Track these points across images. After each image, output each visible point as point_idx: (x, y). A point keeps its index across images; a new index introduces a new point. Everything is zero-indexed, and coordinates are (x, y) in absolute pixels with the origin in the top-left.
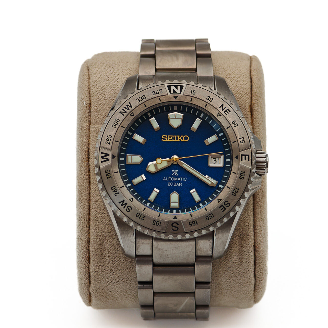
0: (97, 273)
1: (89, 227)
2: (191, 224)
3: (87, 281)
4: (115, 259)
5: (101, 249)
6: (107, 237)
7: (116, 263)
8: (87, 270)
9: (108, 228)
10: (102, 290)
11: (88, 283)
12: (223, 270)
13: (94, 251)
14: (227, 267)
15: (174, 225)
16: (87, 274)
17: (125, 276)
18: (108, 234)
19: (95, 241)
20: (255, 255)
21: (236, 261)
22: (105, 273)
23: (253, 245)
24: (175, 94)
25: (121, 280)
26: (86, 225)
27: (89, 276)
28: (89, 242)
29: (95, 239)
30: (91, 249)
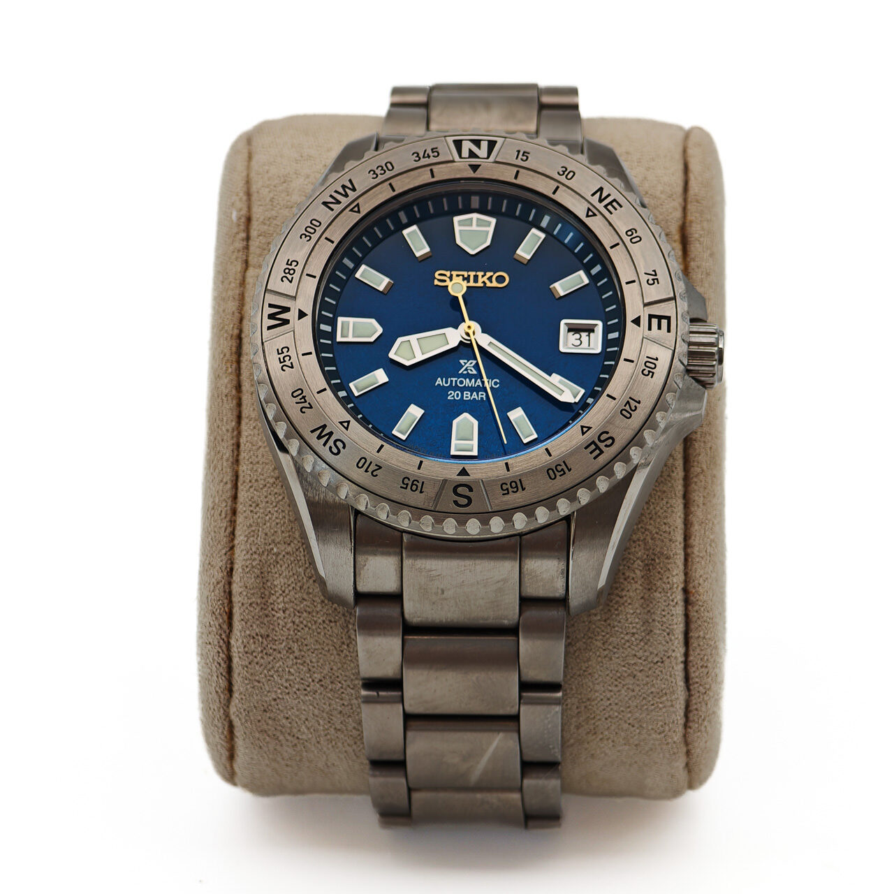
0: (251, 657)
1: (233, 533)
2: (507, 489)
3: (223, 683)
4: (300, 617)
5: (262, 590)
6: (281, 556)
7: (302, 629)
8: (222, 650)
9: (283, 532)
10: (265, 711)
11: (226, 692)
12: (599, 656)
13: (245, 593)
14: (611, 647)
15: (460, 490)
16: (222, 664)
17: (327, 668)
18: (282, 547)
19: (247, 567)
20: (687, 616)
21: (635, 630)
22: (272, 658)
23: (682, 586)
24: (474, 161)
25: (317, 680)
26: (225, 525)
27: (230, 670)
28: (231, 572)
29: (248, 562)
30: (236, 588)
